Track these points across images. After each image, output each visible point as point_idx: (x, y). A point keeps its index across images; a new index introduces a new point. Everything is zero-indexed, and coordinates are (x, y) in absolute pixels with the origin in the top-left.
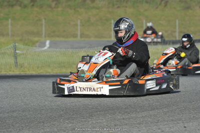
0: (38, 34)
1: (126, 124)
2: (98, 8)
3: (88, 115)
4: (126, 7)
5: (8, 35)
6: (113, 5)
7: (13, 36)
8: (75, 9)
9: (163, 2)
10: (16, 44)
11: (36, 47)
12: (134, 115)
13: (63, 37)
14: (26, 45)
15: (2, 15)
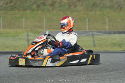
0: (41, 27)
2: (78, 11)
4: (96, 11)
5: (22, 27)
6: (88, 9)
7: (25, 28)
8: (64, 12)
10: (29, 33)
13: (56, 29)
14: (35, 33)
15: (19, 15)
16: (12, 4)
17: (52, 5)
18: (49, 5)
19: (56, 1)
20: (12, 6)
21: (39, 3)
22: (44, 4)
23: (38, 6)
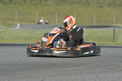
0: (13, 20)
1: (63, 74)
2: (48, 6)
3: (40, 68)
4: (65, 5)
6: (58, 4)
8: (35, 6)
9: (87, 3)
11: (11, 27)
12: (67, 69)
13: (28, 22)
14: (6, 26)
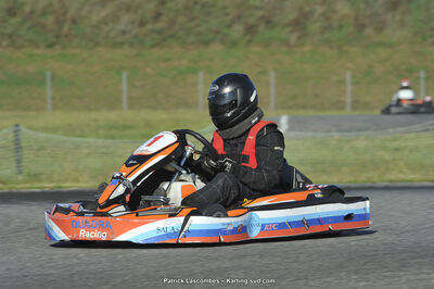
5: (196, 105)
6: (424, 38)
8: (339, 48)
13: (314, 108)
15: (184, 62)
16: (160, 25)
17: (299, 24)
18: (288, 25)
19: (312, 12)
20: (159, 32)
21: (252, 20)
22: (269, 22)
23: (251, 30)
